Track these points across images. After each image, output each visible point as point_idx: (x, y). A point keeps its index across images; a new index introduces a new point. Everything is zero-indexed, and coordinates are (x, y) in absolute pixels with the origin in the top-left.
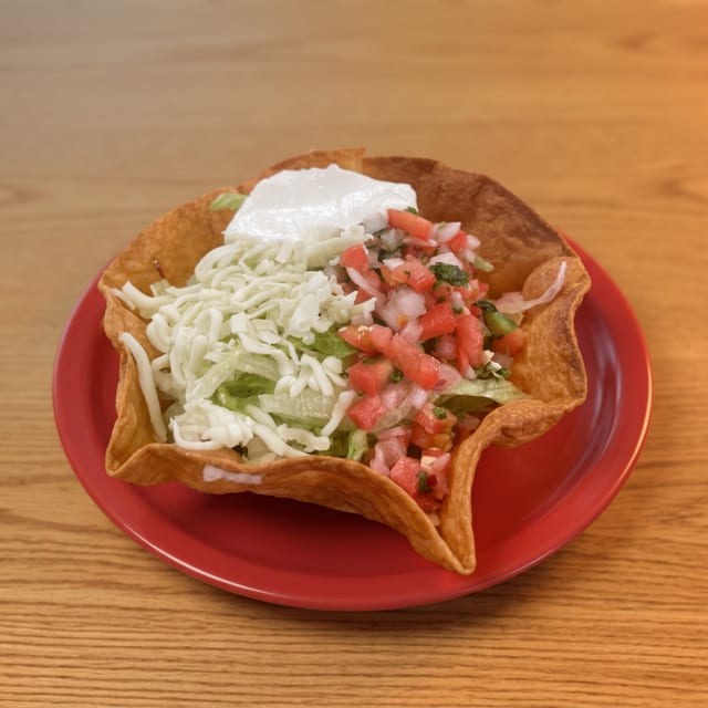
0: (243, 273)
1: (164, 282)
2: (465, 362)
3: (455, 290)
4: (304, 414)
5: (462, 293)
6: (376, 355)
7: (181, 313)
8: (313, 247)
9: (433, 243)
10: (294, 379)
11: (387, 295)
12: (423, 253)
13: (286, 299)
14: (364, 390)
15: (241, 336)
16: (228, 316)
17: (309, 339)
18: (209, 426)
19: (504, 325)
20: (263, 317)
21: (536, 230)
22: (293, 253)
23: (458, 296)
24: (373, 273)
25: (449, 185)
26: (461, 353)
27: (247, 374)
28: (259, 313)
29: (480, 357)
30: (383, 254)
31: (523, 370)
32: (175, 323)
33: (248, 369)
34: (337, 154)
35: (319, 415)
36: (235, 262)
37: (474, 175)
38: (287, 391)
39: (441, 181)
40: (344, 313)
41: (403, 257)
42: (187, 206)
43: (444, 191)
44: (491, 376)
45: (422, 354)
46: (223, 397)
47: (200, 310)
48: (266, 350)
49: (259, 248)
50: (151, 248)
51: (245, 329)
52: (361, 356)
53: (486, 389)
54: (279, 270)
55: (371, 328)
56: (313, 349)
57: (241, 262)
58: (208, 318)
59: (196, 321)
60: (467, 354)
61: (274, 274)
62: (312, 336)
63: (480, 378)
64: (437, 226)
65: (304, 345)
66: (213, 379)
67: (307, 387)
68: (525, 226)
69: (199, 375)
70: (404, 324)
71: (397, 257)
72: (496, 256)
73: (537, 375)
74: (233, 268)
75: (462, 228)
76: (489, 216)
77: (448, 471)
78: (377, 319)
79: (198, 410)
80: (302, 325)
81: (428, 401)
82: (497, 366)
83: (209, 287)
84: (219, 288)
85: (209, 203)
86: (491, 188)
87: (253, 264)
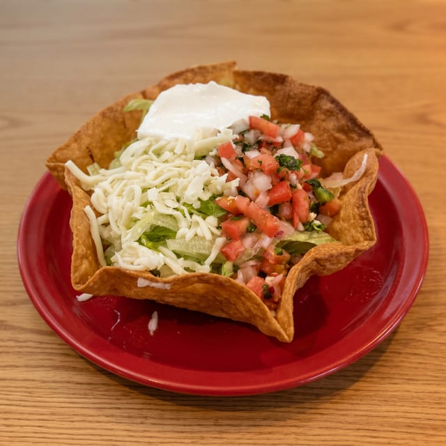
0: (152, 160)
1: (96, 165)
2: (297, 220)
3: (292, 173)
4: (194, 251)
5: (297, 175)
6: (239, 215)
7: (112, 187)
8: (199, 143)
9: (280, 140)
10: (187, 230)
11: (247, 176)
12: (273, 146)
13: (181, 179)
14: (231, 237)
15: (154, 202)
16: (144, 190)
17: (197, 205)
18: (138, 257)
19: (325, 196)
20: (167, 191)
21: (355, 128)
22: (185, 147)
23: (294, 177)
24: (238, 161)
25: (295, 94)
26: (295, 214)
27: (159, 226)
28: (164, 188)
29: (307, 217)
30: (245, 147)
31: (337, 226)
32: (109, 194)
33: (160, 223)
34: (214, 67)
35: (204, 252)
36: (146, 152)
37: (313, 87)
38: (183, 237)
39: (290, 91)
40: (219, 188)
41: (259, 150)
42: (108, 109)
43: (292, 98)
44: (313, 229)
45: (268, 214)
46: (144, 241)
47: (126, 185)
48: (170, 212)
49: (162, 143)
50: (86, 141)
51: (156, 199)
52: (230, 215)
53: (310, 238)
54: (176, 158)
55: (236, 198)
56: (199, 211)
57: (150, 153)
58: (132, 191)
59: (124, 193)
60: (298, 215)
61: (173, 161)
62: (199, 203)
63: (307, 230)
64: (284, 126)
65: (193, 209)
66: (139, 229)
67: (196, 235)
68: (348, 126)
69: (129, 228)
70: (257, 195)
71: (255, 148)
72: (327, 146)
73: (346, 229)
74: (145, 156)
75: (301, 128)
76: (323, 117)
77: (281, 285)
78: (240, 192)
79: (130, 248)
80: (193, 196)
81: (272, 243)
82: (317, 223)
83: (130, 170)
84: (137, 170)
85: (123, 107)
86: (325, 97)
87: (158, 154)
